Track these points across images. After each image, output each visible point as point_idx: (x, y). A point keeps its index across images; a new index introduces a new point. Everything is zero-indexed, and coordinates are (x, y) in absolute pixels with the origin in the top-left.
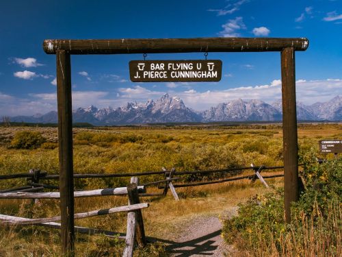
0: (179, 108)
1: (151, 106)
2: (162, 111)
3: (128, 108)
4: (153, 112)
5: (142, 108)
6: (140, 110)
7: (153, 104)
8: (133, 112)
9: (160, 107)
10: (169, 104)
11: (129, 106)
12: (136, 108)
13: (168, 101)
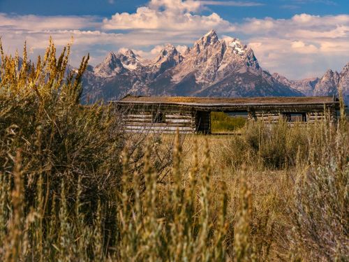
0: (243, 70)
1: (170, 64)
2: (199, 79)
3: (112, 66)
4: (177, 79)
5: (147, 68)
6: (144, 73)
7: (176, 58)
8: (125, 79)
9: (192, 68)
10: (219, 59)
11: (115, 61)
12: (132, 67)
13: (216, 52)
